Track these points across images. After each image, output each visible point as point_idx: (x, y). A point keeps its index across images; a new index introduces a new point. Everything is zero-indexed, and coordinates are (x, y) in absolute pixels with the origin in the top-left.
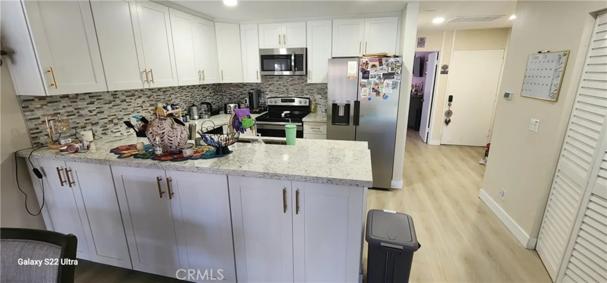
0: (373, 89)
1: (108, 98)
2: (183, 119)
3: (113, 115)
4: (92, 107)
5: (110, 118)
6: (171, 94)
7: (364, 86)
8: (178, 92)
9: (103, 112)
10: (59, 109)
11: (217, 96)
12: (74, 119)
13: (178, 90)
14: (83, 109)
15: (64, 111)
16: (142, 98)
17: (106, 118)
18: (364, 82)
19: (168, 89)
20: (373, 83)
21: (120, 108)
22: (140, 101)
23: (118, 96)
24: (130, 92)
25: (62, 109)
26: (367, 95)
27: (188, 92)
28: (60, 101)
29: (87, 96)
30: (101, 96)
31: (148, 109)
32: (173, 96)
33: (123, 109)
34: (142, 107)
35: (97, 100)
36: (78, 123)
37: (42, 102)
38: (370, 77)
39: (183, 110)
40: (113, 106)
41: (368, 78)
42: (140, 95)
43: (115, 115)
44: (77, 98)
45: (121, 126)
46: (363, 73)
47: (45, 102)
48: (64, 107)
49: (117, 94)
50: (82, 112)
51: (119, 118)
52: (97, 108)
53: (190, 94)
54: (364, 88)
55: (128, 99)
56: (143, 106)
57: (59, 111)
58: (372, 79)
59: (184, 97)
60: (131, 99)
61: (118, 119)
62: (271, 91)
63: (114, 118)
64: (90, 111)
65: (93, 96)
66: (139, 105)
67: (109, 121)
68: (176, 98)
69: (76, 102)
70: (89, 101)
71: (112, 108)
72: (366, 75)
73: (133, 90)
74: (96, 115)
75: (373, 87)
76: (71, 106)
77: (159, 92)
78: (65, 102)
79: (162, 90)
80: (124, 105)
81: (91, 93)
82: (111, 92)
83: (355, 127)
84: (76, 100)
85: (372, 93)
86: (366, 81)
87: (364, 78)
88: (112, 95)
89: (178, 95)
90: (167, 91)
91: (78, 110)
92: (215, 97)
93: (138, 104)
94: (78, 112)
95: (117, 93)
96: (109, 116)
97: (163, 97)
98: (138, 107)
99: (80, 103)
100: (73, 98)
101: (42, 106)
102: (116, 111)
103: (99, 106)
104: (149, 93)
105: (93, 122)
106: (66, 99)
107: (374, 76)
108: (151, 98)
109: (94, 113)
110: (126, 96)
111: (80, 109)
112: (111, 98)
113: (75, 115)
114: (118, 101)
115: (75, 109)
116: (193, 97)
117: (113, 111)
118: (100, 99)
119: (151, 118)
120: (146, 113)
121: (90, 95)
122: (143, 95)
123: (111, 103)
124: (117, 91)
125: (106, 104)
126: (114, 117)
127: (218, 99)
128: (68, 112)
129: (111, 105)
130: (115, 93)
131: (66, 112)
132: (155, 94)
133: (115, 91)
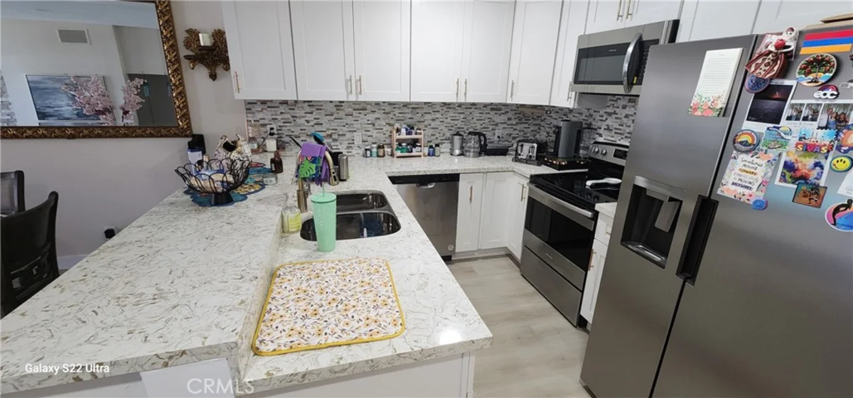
0: (789, 167)
1: (332, 109)
2: (429, 151)
3: (333, 130)
4: (309, 117)
5: (329, 132)
6: (425, 113)
7: (751, 148)
8: (439, 111)
9: (322, 124)
10: (276, 115)
11: (527, 126)
12: (290, 126)
13: (440, 109)
14: (300, 117)
15: (281, 117)
16: (376, 113)
17: (325, 131)
18: (750, 133)
19: (422, 106)
20: (793, 140)
21: (342, 122)
22: (371, 117)
23: (342, 108)
24: (359, 104)
25: (279, 115)
26: (755, 187)
27: (459, 113)
28: (278, 107)
29: (307, 104)
30: (322, 106)
31: (382, 129)
32: (428, 117)
33: (347, 124)
34: (374, 125)
35: (317, 109)
36: (293, 132)
37: (263, 106)
38: (787, 112)
39: (444, 138)
40: (335, 119)
41: (776, 119)
42: (373, 110)
43: (336, 130)
44: (295, 106)
45: (341, 144)
46: (757, 97)
47: (265, 106)
48: (282, 113)
49: (342, 106)
50: (298, 121)
51: (341, 133)
52: (315, 119)
53: (462, 116)
54: (747, 157)
55: (355, 113)
56: (376, 124)
57: (276, 117)
58: (798, 127)
59: (449, 120)
60: (360, 113)
61: (339, 135)
62: (608, 129)
63: (334, 133)
64: (308, 122)
65: (313, 106)
66: (370, 122)
67: (328, 135)
68: (433, 120)
69: (294, 109)
70: (308, 110)
71: (332, 121)
72: (771, 104)
73: (365, 102)
74: (313, 126)
75: (792, 158)
76: (288, 113)
77: (405, 108)
78: (283, 108)
79: (411, 106)
80: (350, 120)
81: (311, 101)
82: (335, 102)
83: (681, 281)
84: (293, 107)
85: (777, 182)
86: (760, 127)
87: (755, 115)
88: (336, 106)
89: (438, 115)
90: (418, 108)
91: (295, 119)
92: (518, 127)
93: (368, 120)
94: (294, 121)
95: (342, 104)
96: (328, 129)
97: (410, 116)
98: (368, 124)
99: (298, 111)
100: (292, 105)
101: (262, 110)
102: (338, 126)
103: (317, 117)
104: (388, 109)
105: (309, 134)
106: (285, 105)
107: (805, 112)
108: (391, 116)
109: (312, 123)
110: (354, 110)
111: (296, 117)
112: (334, 110)
113: (291, 122)
114: (341, 114)
115: (292, 117)
116: (469, 121)
117: (335, 125)
118: (321, 109)
119: (385, 141)
120: (378, 133)
121: (310, 104)
122: (379, 109)
123: (332, 115)
124: (343, 102)
125: (326, 115)
126: (334, 131)
127: (529, 130)
128: (284, 119)
129: (332, 118)
130: (339, 104)
131: (282, 119)
132: (397, 111)
133: (340, 102)
